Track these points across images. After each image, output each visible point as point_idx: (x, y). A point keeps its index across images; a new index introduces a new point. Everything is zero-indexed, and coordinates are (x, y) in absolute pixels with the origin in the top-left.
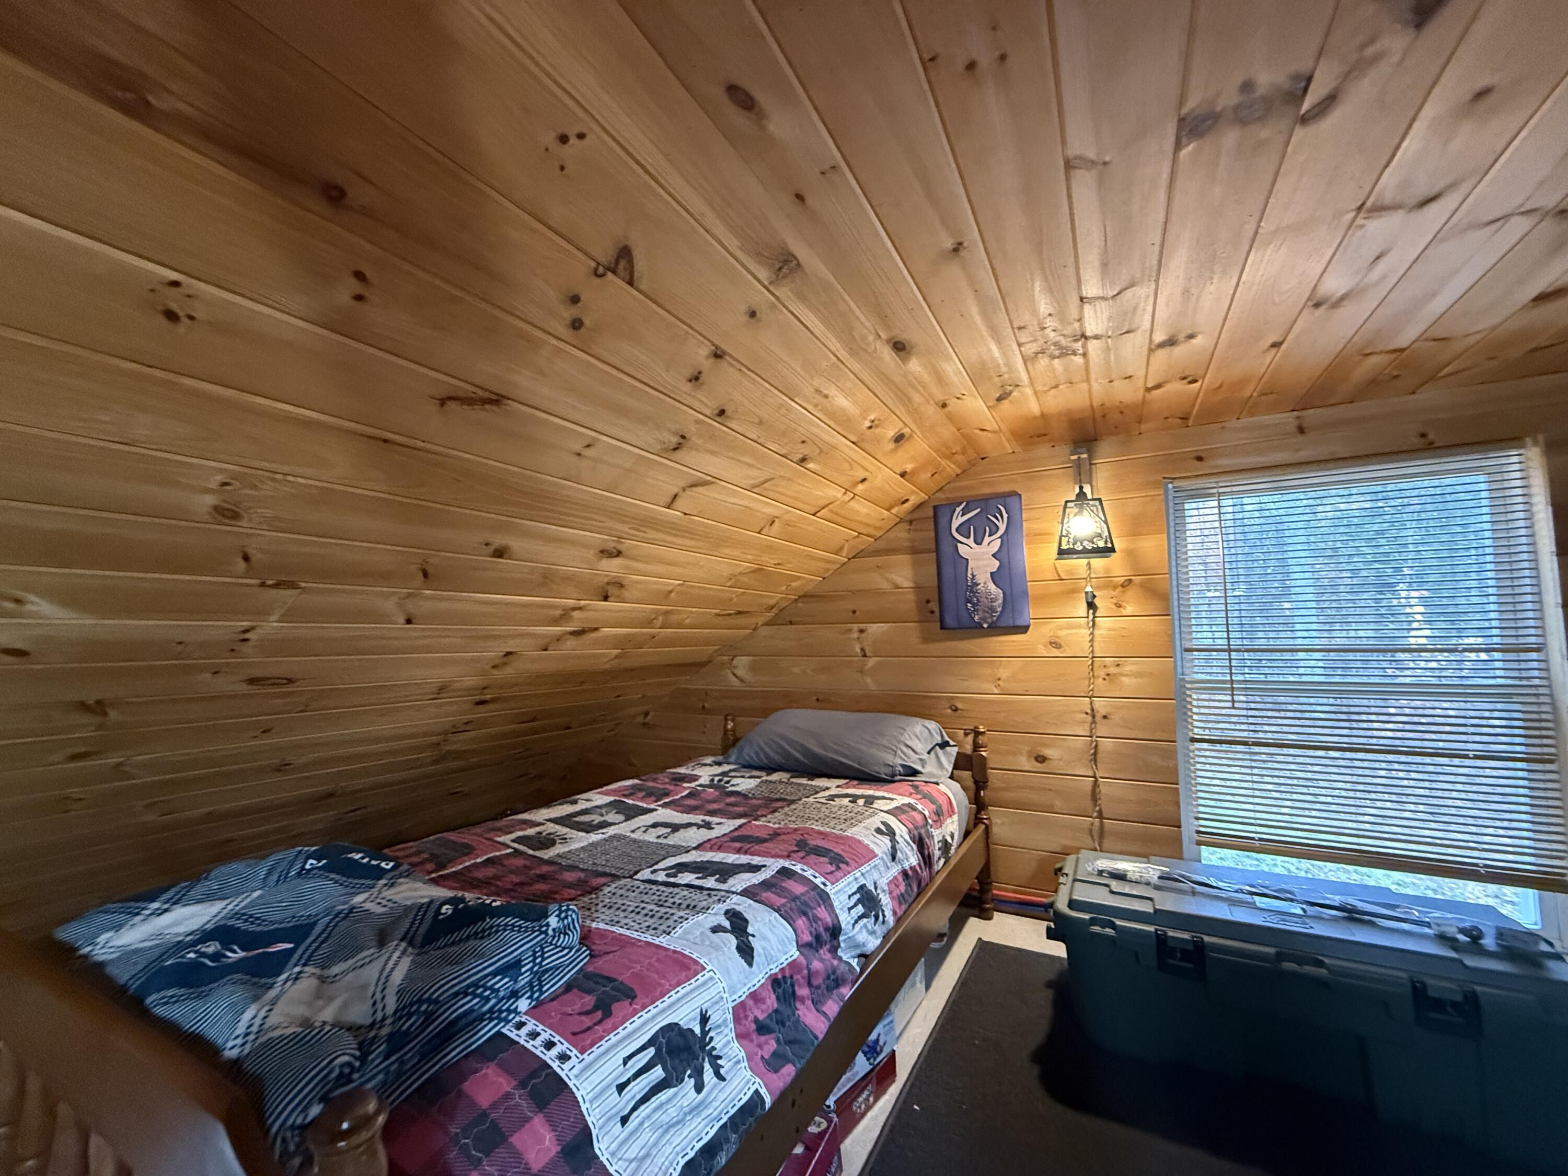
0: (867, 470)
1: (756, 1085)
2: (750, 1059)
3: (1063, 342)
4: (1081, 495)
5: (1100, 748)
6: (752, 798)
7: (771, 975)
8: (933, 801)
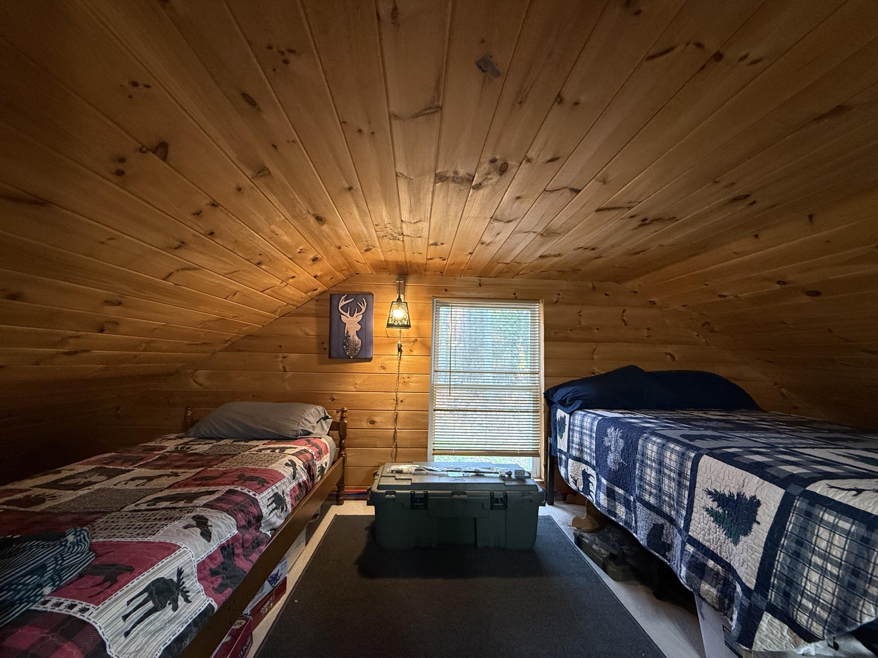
0: (296, 273)
1: (210, 601)
2: (206, 590)
3: (395, 235)
4: (399, 300)
5: (399, 415)
6: (206, 456)
7: (221, 545)
8: (317, 447)
